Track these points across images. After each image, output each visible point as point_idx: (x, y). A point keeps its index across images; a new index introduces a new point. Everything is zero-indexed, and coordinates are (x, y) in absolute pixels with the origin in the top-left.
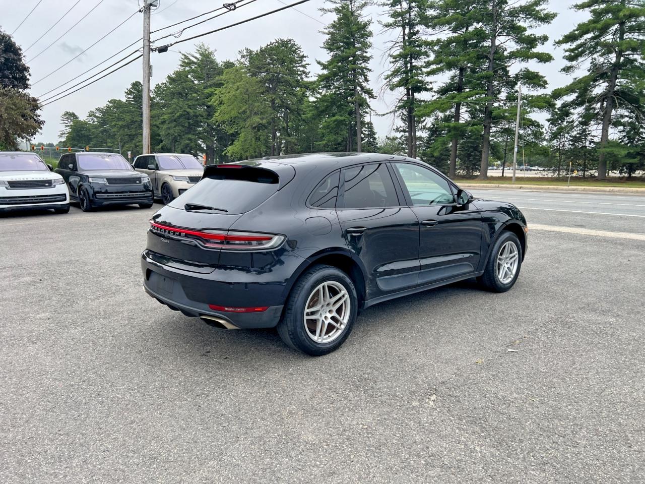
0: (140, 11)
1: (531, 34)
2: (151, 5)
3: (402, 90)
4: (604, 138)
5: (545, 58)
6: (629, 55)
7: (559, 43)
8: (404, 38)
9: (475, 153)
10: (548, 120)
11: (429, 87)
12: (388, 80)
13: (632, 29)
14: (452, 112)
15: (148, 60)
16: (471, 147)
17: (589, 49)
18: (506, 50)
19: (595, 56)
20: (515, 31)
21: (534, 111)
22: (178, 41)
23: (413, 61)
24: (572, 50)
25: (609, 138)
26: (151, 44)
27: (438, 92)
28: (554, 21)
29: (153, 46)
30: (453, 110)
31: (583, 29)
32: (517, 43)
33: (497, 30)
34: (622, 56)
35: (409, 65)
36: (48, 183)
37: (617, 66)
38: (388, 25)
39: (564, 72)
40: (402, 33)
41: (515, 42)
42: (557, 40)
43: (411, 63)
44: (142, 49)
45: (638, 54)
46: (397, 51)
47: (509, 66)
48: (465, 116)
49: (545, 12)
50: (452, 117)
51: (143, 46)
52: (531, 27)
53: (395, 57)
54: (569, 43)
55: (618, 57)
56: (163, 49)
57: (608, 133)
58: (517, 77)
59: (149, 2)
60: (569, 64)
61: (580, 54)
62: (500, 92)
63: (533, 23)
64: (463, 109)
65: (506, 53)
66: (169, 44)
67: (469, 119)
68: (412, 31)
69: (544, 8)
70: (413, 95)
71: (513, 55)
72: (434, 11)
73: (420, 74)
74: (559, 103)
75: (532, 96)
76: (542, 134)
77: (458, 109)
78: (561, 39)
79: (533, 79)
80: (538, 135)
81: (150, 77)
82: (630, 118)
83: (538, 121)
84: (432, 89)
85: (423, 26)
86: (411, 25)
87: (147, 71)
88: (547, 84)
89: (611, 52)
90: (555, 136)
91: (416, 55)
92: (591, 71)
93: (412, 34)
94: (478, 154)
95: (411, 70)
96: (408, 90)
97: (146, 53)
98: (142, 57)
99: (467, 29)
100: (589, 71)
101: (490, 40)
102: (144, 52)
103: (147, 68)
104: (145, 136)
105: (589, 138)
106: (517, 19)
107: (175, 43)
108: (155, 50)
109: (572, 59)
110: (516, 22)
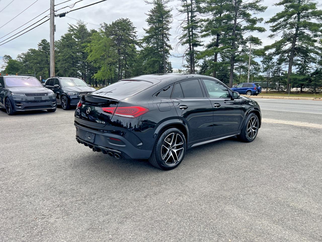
1: (255, 17)
3: (188, 45)
4: (289, 71)
5: (261, 30)
6: (302, 29)
8: (188, 19)
9: (225, 79)
10: (261, 62)
11: (202, 44)
12: (180, 40)
13: (303, 17)
14: (213, 58)
15: (53, 22)
16: (223, 75)
17: (282, 26)
18: (242, 26)
19: (285, 30)
20: (246, 16)
21: (256, 57)
22: (72, 10)
23: (193, 30)
24: (273, 27)
25: (292, 71)
26: (55, 12)
27: (206, 47)
28: (266, 11)
30: (213, 56)
31: (280, 16)
32: (247, 22)
33: (237, 15)
34: (299, 30)
37: (296, 35)
38: (181, 11)
39: (269, 38)
40: (187, 16)
42: (266, 21)
43: (192, 32)
44: (50, 15)
45: (306, 29)
46: (185, 25)
47: (244, 34)
48: (219, 59)
49: (261, 6)
50: (213, 60)
51: (50, 13)
52: (254, 13)
53: (185, 28)
54: (272, 23)
55: (297, 31)
56: (63, 15)
57: (292, 69)
58: (247, 40)
60: (272, 33)
61: (278, 29)
62: (238, 47)
63: (256, 12)
64: (219, 55)
65: (242, 28)
66: (66, 12)
67: (221, 61)
68: (193, 15)
69: (261, 4)
70: (193, 48)
71: (246, 28)
72: (205, 4)
73: (197, 37)
74: (267, 53)
75: (255, 50)
76: (259, 69)
77: (216, 56)
78: (268, 21)
79: (255, 41)
80: (257, 70)
81: (55, 32)
82: (302, 61)
83: (257, 62)
85: (198, 13)
86: (192, 12)
87: (53, 28)
88: (262, 43)
89: (293, 28)
90: (266, 70)
91: (196, 27)
92: (283, 37)
93: (192, 17)
94: (227, 79)
95: (192, 36)
96: (190, 46)
97: (52, 18)
98: (50, 20)
99: (221, 15)
100: (282, 37)
101: (233, 21)
102: (50, 17)
103: (52, 26)
104: (52, 67)
105: (281, 71)
106: (247, 10)
107: (70, 11)
108: (58, 16)
109: (274, 31)
110: (246, 11)
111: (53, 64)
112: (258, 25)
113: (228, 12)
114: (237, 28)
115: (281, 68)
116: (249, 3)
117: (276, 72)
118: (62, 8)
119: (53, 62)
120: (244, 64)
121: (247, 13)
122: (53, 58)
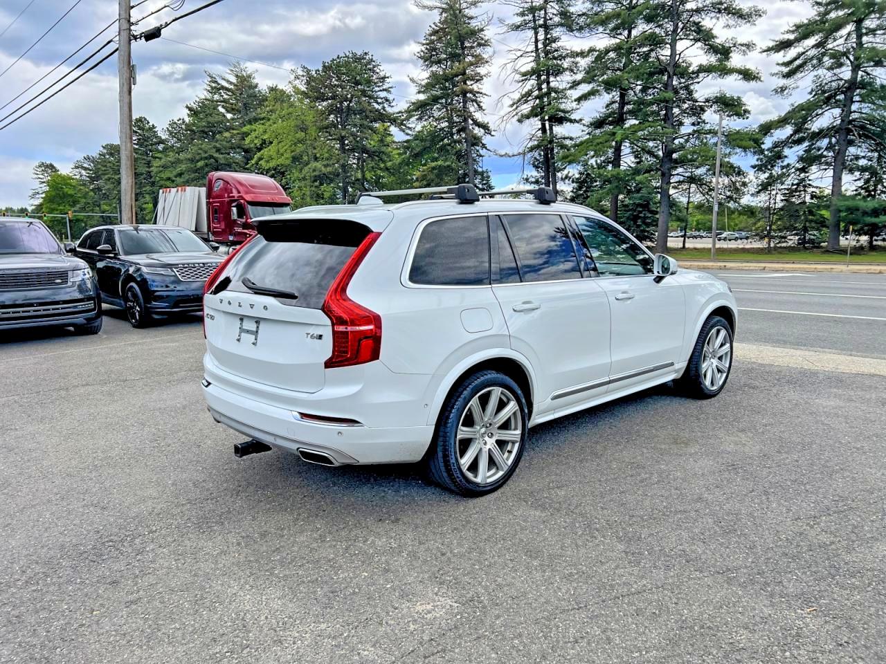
3: (536, 123)
4: (836, 189)
6: (868, 68)
7: (768, 51)
8: (536, 46)
9: (645, 214)
10: (753, 166)
11: (573, 117)
12: (514, 107)
13: (872, 31)
14: (608, 155)
15: (127, 54)
18: (692, 64)
19: (819, 70)
20: (704, 36)
22: (178, 16)
23: (552, 79)
24: (785, 64)
25: (843, 189)
26: (132, 28)
27: (590, 125)
30: (612, 151)
31: (804, 31)
32: (708, 51)
33: (679, 30)
34: (860, 69)
35: (544, 86)
37: (852, 85)
38: (517, 28)
40: (533, 40)
41: (703, 50)
43: (548, 83)
44: (118, 37)
45: (882, 68)
46: (527, 64)
47: (698, 83)
48: (628, 159)
50: (609, 162)
51: (119, 33)
52: (728, 26)
53: (524, 74)
54: (782, 53)
55: (855, 71)
56: (153, 34)
57: (841, 182)
58: (708, 101)
62: (681, 124)
63: (731, 22)
64: (626, 149)
65: (691, 69)
66: (163, 23)
67: (633, 165)
68: (549, 36)
70: (551, 129)
71: (707, 69)
73: (562, 99)
74: (768, 142)
76: (744, 184)
77: (618, 150)
78: (772, 46)
79: (730, 105)
80: (739, 188)
81: (133, 86)
82: (870, 159)
83: (739, 165)
84: (581, 120)
85: (564, 29)
86: (548, 28)
87: (126, 75)
89: (843, 64)
90: (763, 188)
91: (558, 71)
92: (813, 93)
93: (547, 41)
94: (650, 215)
95: (548, 94)
96: (543, 125)
97: (125, 44)
98: (117, 52)
99: (630, 32)
100: (810, 93)
101: (668, 46)
102: (120, 43)
103: (125, 68)
104: (125, 190)
105: (810, 190)
107: (174, 20)
108: (140, 38)
109: (788, 75)
110: (704, 23)
111: (130, 181)
113: (651, 25)
114: (677, 68)
115: (810, 180)
117: (796, 190)
118: (152, 13)
119: (127, 176)
120: (700, 171)
122: (129, 163)
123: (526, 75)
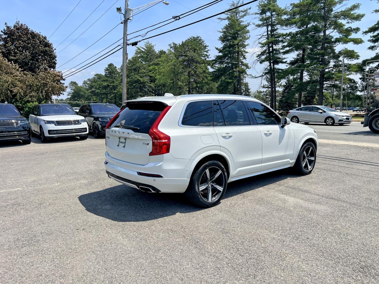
0: (122, 23)
1: (349, 27)
2: (128, 19)
3: (267, 64)
5: (357, 42)
7: (366, 32)
8: (268, 33)
10: (360, 79)
11: (284, 61)
12: (259, 57)
14: (298, 76)
15: (125, 50)
18: (333, 38)
20: (338, 27)
21: (352, 74)
22: (144, 39)
23: (274, 46)
24: (374, 37)
26: (127, 41)
27: (290, 64)
28: (363, 19)
29: (129, 42)
30: (299, 74)
32: (340, 33)
33: (327, 25)
35: (271, 49)
36: (77, 122)
38: (259, 26)
40: (266, 30)
41: (338, 32)
42: (364, 31)
43: (272, 47)
44: (123, 44)
46: (264, 40)
47: (335, 47)
48: (306, 78)
49: (357, 14)
50: (298, 79)
51: (123, 42)
52: (348, 23)
54: (372, 33)
56: (135, 44)
58: (340, 53)
59: (127, 18)
60: (373, 44)
62: (329, 62)
63: (350, 21)
64: (305, 74)
65: (333, 40)
66: (139, 40)
67: (309, 80)
68: (273, 29)
69: (357, 12)
70: (273, 66)
71: (338, 40)
72: (287, 16)
73: (278, 54)
74: (367, 68)
75: (351, 64)
76: (356, 87)
77: (302, 74)
78: (367, 30)
79: (351, 55)
80: (354, 88)
83: (354, 79)
84: (286, 62)
85: (280, 26)
86: (272, 25)
87: (125, 57)
88: (359, 57)
90: (365, 88)
91: (276, 42)
93: (272, 31)
95: (272, 52)
96: (270, 64)
97: (125, 46)
98: (122, 48)
99: (307, 26)
101: (322, 32)
102: (123, 46)
103: (125, 55)
106: (339, 19)
107: (142, 40)
108: (130, 45)
109: (374, 41)
110: (338, 21)
112: (353, 36)
113: (316, 23)
114: (327, 40)
116: (342, 11)
118: (135, 37)
120: (337, 82)
121: (340, 22)
123: (263, 45)
